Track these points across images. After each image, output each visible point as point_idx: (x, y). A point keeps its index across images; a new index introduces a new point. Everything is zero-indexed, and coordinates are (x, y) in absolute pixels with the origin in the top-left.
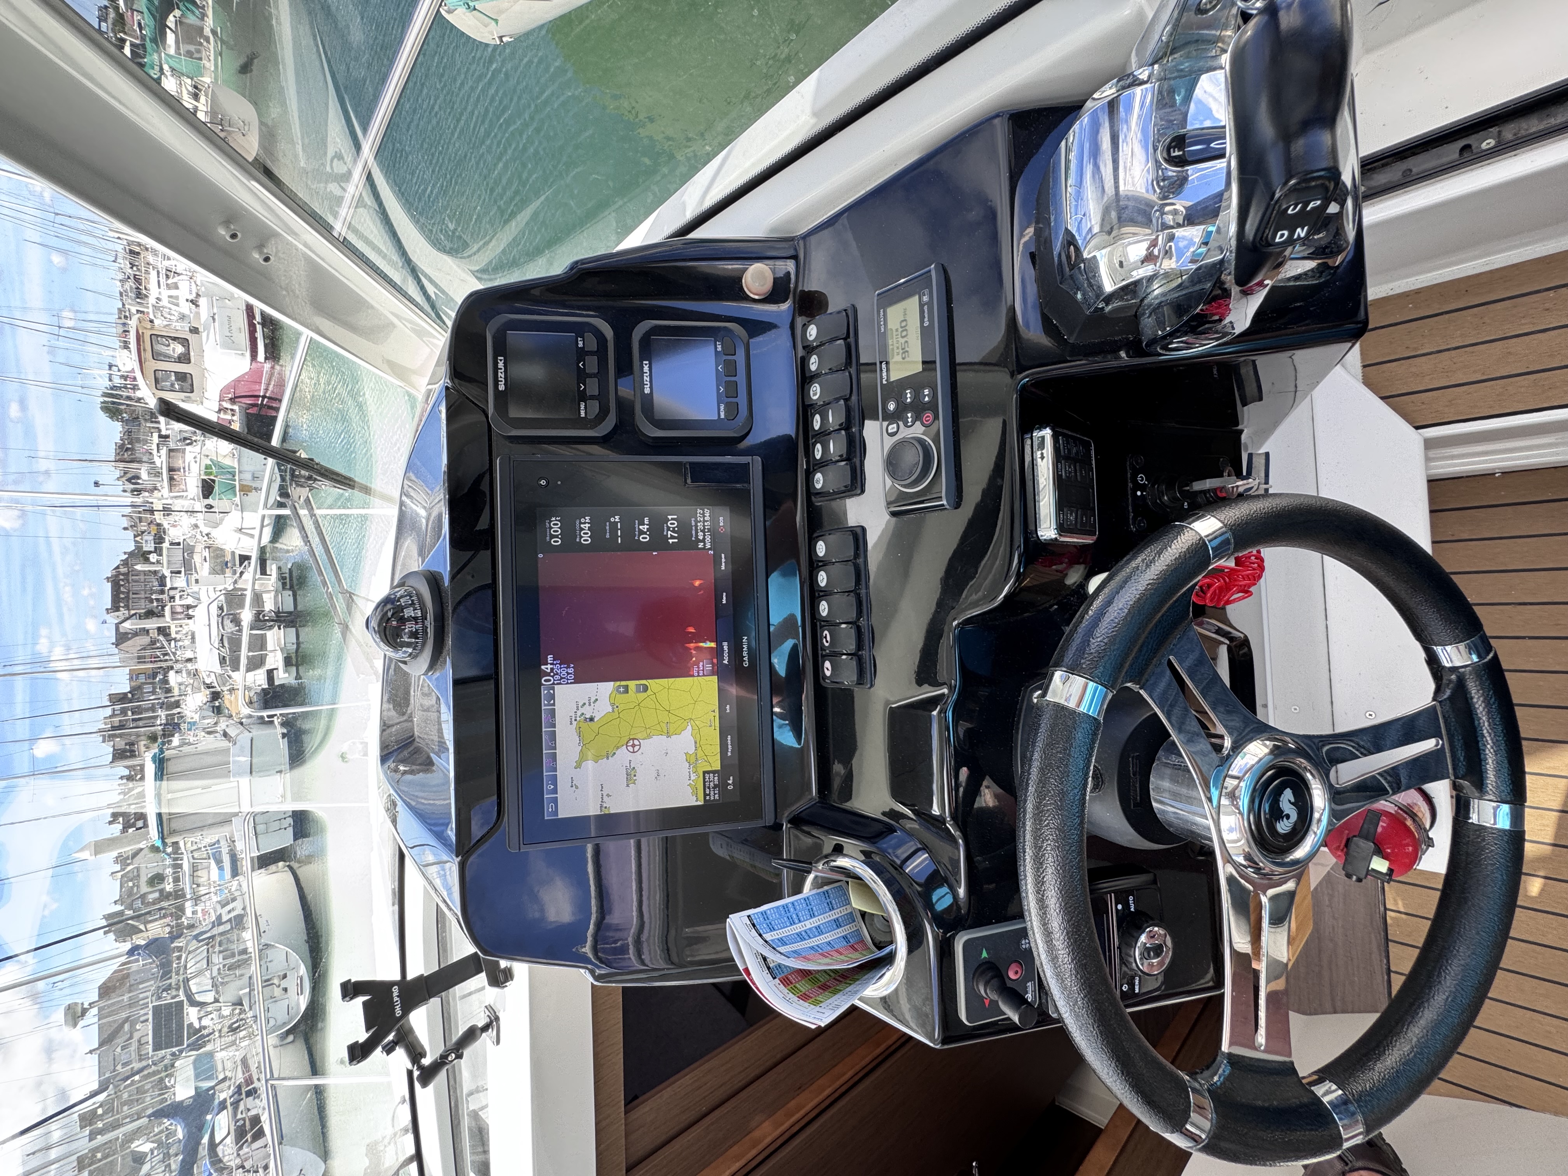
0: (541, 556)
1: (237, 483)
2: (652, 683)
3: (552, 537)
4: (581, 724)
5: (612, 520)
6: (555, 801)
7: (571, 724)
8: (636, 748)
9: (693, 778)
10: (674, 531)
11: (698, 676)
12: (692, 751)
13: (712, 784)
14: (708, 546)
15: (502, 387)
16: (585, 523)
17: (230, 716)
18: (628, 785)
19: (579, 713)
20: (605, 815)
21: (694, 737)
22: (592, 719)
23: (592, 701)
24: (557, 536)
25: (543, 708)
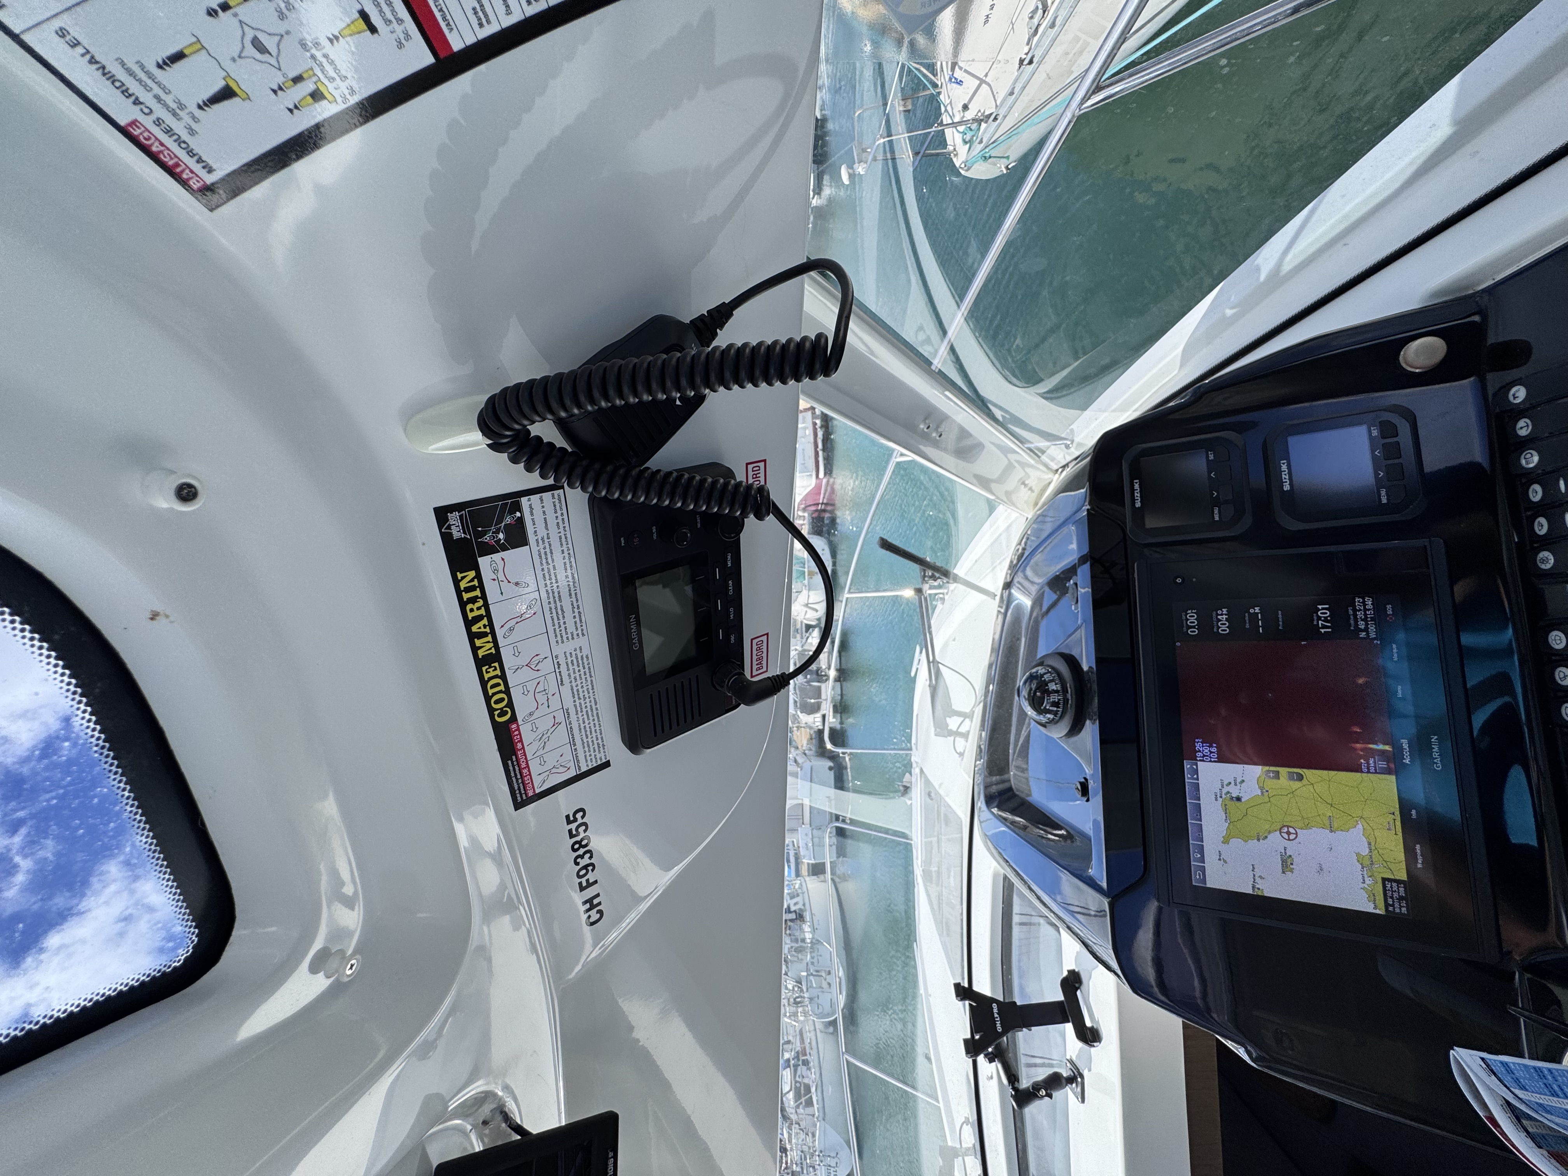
0: (1178, 644)
1: (806, 570)
2: (1308, 773)
3: (1190, 627)
4: (1227, 802)
5: (1252, 611)
6: (1203, 869)
7: (1216, 800)
8: (1292, 837)
9: (1367, 882)
10: (1326, 620)
11: (1369, 772)
12: (1365, 852)
13: (1396, 895)
14: (1373, 635)
15: (1138, 504)
16: (1222, 615)
17: (797, 748)
18: (1283, 872)
19: (1224, 791)
20: (1258, 896)
21: (1367, 838)
22: (1239, 799)
23: (1238, 781)
24: (1194, 627)
25: (1187, 780)
